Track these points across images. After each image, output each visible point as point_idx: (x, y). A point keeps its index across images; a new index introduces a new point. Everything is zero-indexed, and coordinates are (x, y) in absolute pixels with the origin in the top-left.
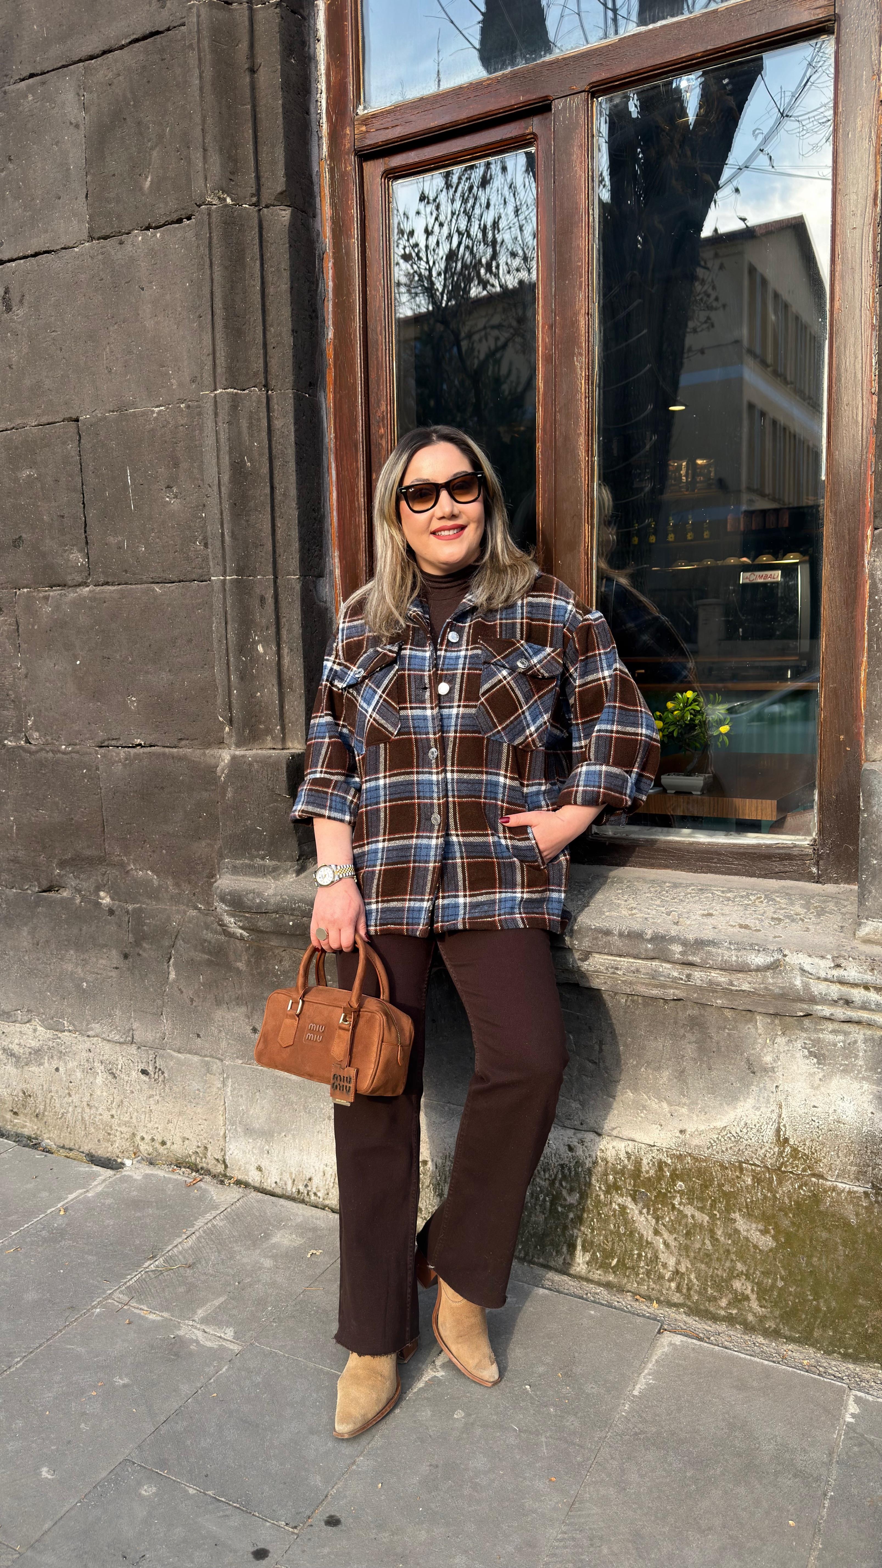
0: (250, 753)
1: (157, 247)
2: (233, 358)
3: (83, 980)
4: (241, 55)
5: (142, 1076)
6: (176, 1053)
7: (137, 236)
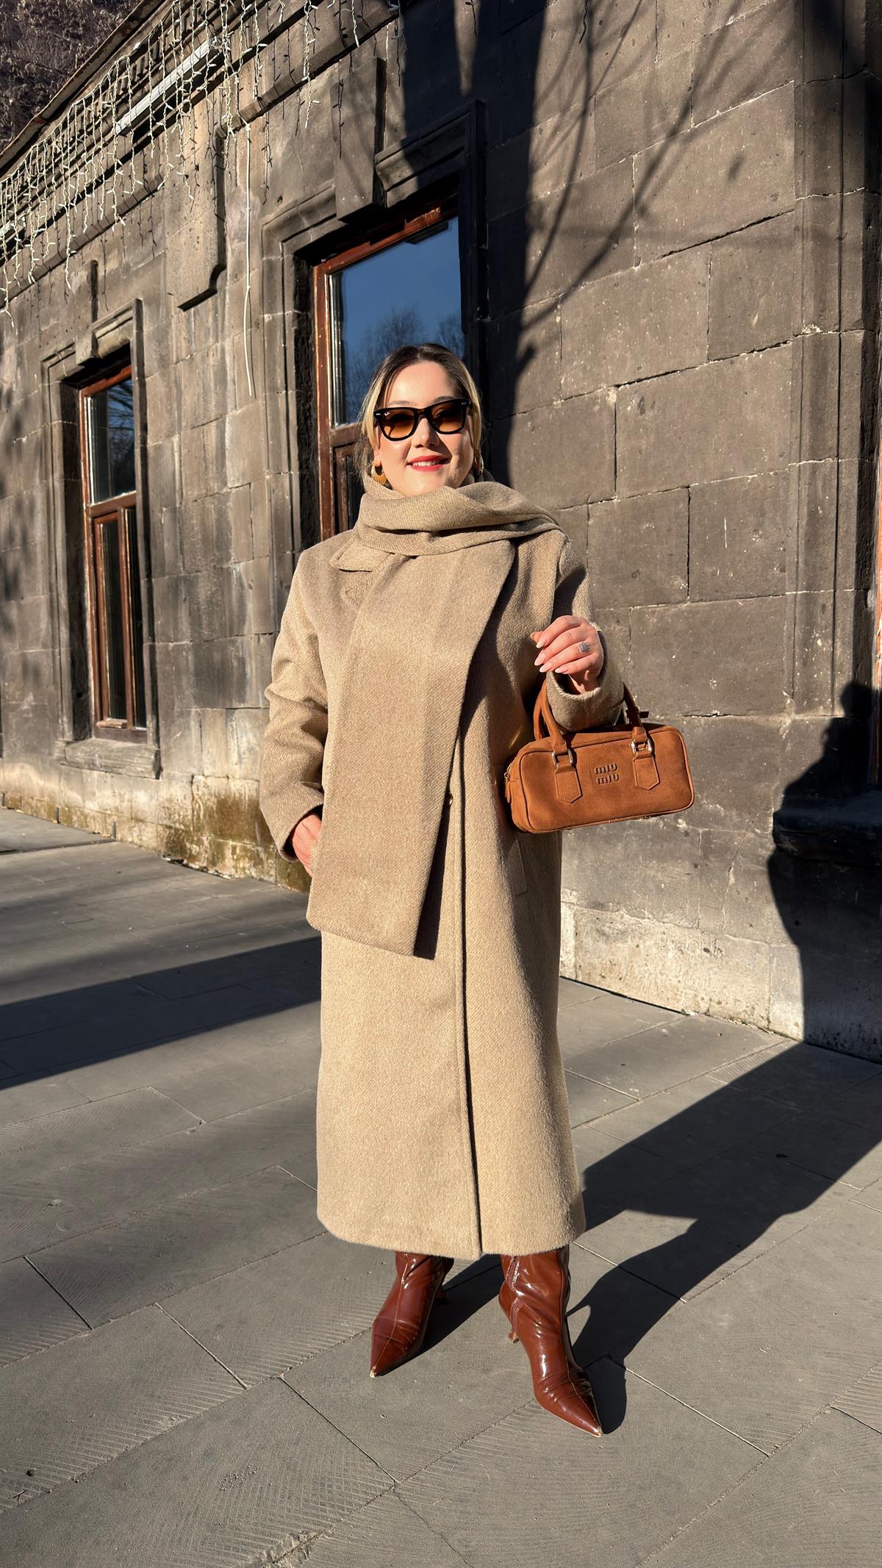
0: (806, 718)
1: (759, 364)
2: (815, 438)
3: (661, 882)
4: (833, 229)
5: (705, 953)
6: (732, 938)
7: (744, 357)
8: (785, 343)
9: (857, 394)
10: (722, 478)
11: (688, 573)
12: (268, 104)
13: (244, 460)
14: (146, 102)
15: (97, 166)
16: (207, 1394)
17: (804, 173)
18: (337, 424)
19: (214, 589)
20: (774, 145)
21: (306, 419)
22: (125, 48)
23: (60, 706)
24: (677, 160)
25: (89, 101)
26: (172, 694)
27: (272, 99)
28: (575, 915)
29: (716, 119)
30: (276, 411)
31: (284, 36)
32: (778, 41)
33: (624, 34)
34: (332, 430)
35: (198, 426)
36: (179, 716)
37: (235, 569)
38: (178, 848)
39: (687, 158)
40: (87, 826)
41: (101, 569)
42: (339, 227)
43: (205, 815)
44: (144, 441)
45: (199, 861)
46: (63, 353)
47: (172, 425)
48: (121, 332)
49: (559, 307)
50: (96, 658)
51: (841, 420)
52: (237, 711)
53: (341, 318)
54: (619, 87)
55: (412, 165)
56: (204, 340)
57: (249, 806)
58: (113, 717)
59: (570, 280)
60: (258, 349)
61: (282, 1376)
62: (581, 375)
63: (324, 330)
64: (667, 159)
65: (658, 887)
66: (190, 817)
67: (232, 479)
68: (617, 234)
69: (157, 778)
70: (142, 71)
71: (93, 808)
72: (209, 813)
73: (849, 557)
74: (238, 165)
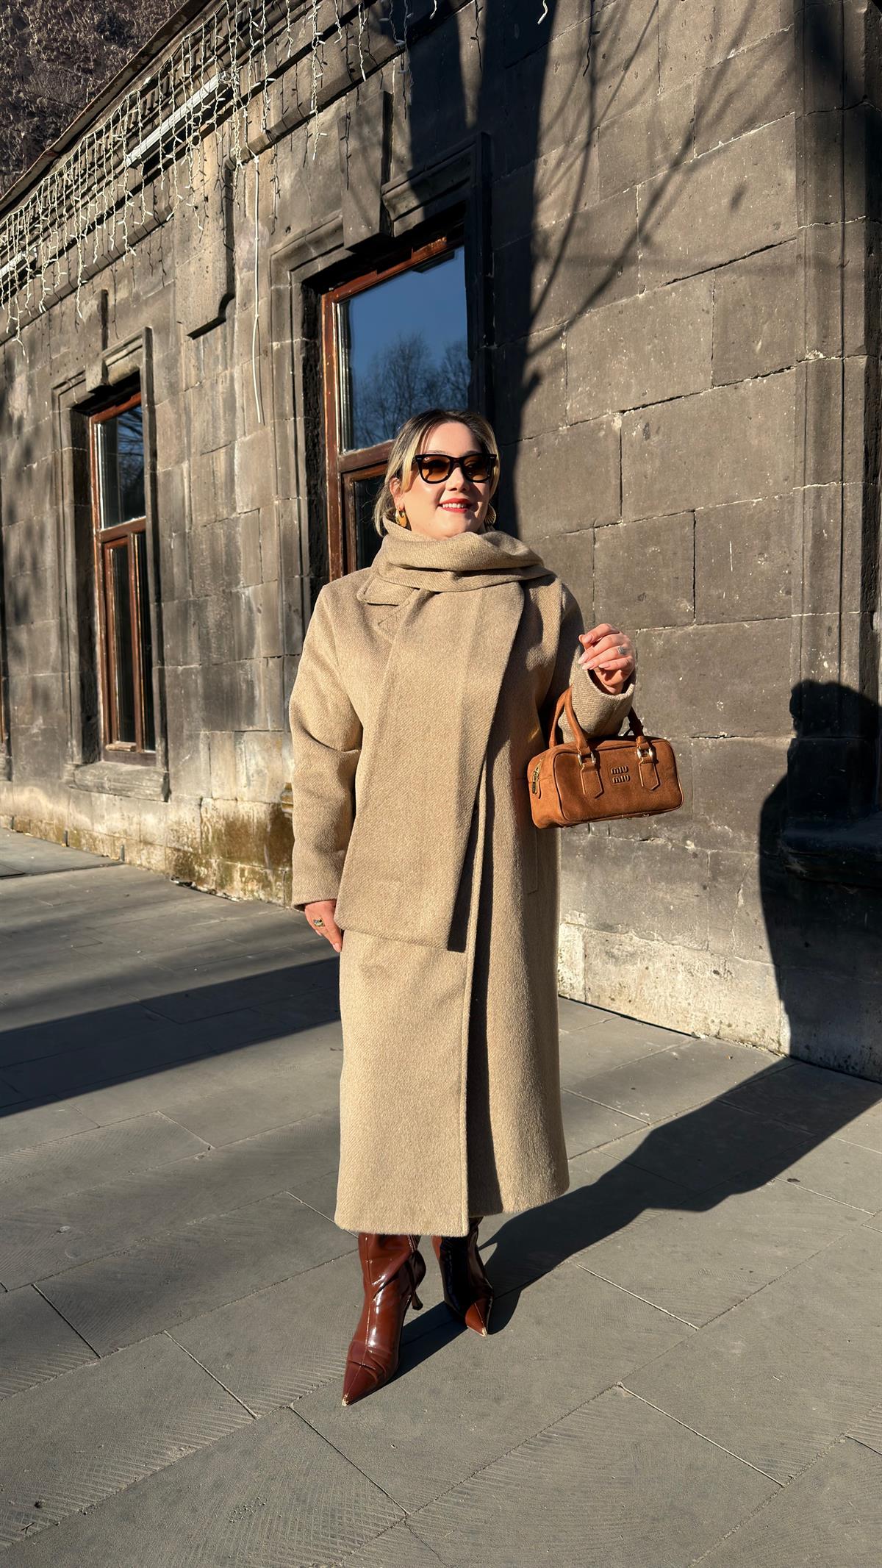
0: (815, 741)
1: (764, 390)
2: (819, 462)
3: (670, 904)
4: (835, 257)
5: (714, 975)
6: (742, 960)
7: (748, 383)
8: (789, 368)
9: (861, 419)
10: (727, 502)
11: (694, 595)
12: (277, 136)
13: (253, 486)
14: (156, 136)
15: (108, 197)
16: (216, 1425)
17: (805, 203)
18: (344, 450)
19: (223, 613)
20: (777, 175)
21: (314, 445)
22: (135, 83)
23: (69, 729)
24: (680, 191)
25: (100, 134)
26: (181, 717)
27: (280, 132)
28: (584, 937)
29: (718, 150)
30: (284, 438)
31: (292, 70)
32: (779, 74)
33: (627, 68)
34: (340, 456)
35: (208, 452)
36: (187, 739)
37: (244, 593)
38: (187, 871)
39: (690, 187)
40: (96, 849)
41: (111, 594)
42: (346, 257)
43: (213, 838)
44: (154, 468)
45: (208, 883)
46: (73, 381)
47: (182, 451)
48: (131, 360)
49: (564, 334)
50: (106, 681)
51: (845, 444)
52: (245, 734)
53: (348, 345)
54: (622, 120)
55: (418, 196)
56: (213, 367)
57: (258, 828)
58: (122, 740)
59: (575, 308)
60: (267, 378)
61: (292, 1405)
62: (586, 401)
63: (332, 357)
64: (671, 189)
65: (667, 908)
66: (198, 840)
67: (241, 504)
68: (621, 263)
69: (166, 800)
70: (152, 105)
71: (101, 831)
72: (217, 834)
73: (854, 579)
74: (247, 196)
